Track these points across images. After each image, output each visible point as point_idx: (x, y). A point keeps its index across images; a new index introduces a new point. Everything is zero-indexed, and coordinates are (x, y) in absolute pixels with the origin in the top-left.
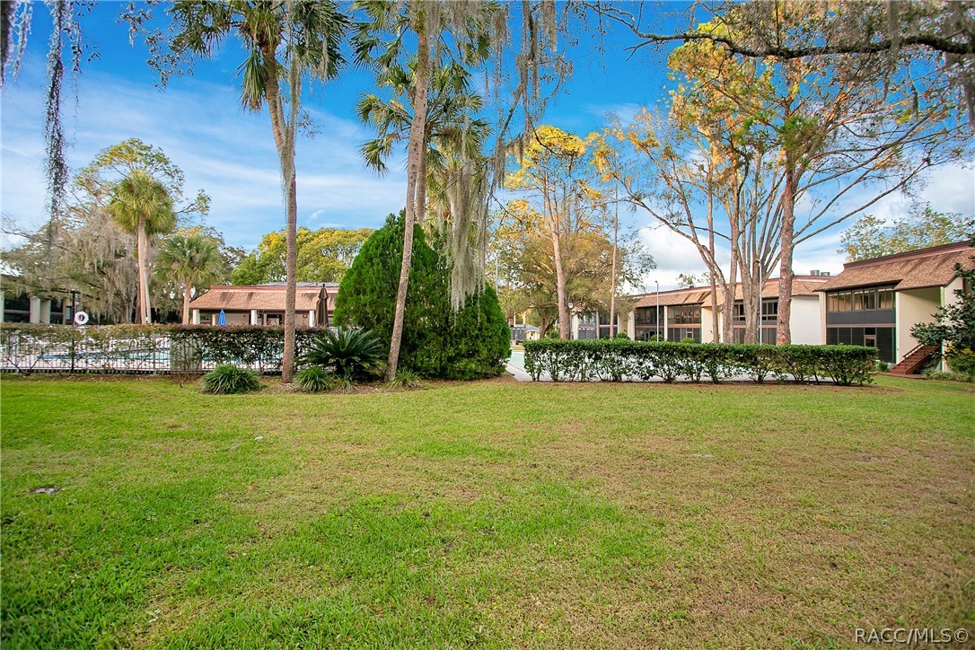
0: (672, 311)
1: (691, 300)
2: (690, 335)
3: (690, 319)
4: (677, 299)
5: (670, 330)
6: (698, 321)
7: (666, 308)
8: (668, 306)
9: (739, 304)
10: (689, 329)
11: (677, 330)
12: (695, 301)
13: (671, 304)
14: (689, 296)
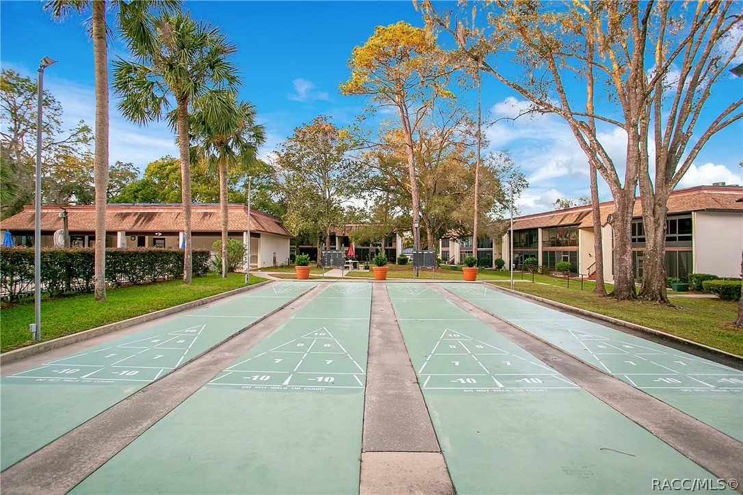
0: (546, 233)
1: (568, 221)
2: (565, 259)
3: (567, 242)
4: (552, 221)
5: (544, 253)
6: (575, 243)
7: (540, 230)
8: (543, 228)
9: (637, 222)
10: (565, 253)
11: (552, 253)
12: (572, 222)
13: (545, 226)
14: (565, 217)
